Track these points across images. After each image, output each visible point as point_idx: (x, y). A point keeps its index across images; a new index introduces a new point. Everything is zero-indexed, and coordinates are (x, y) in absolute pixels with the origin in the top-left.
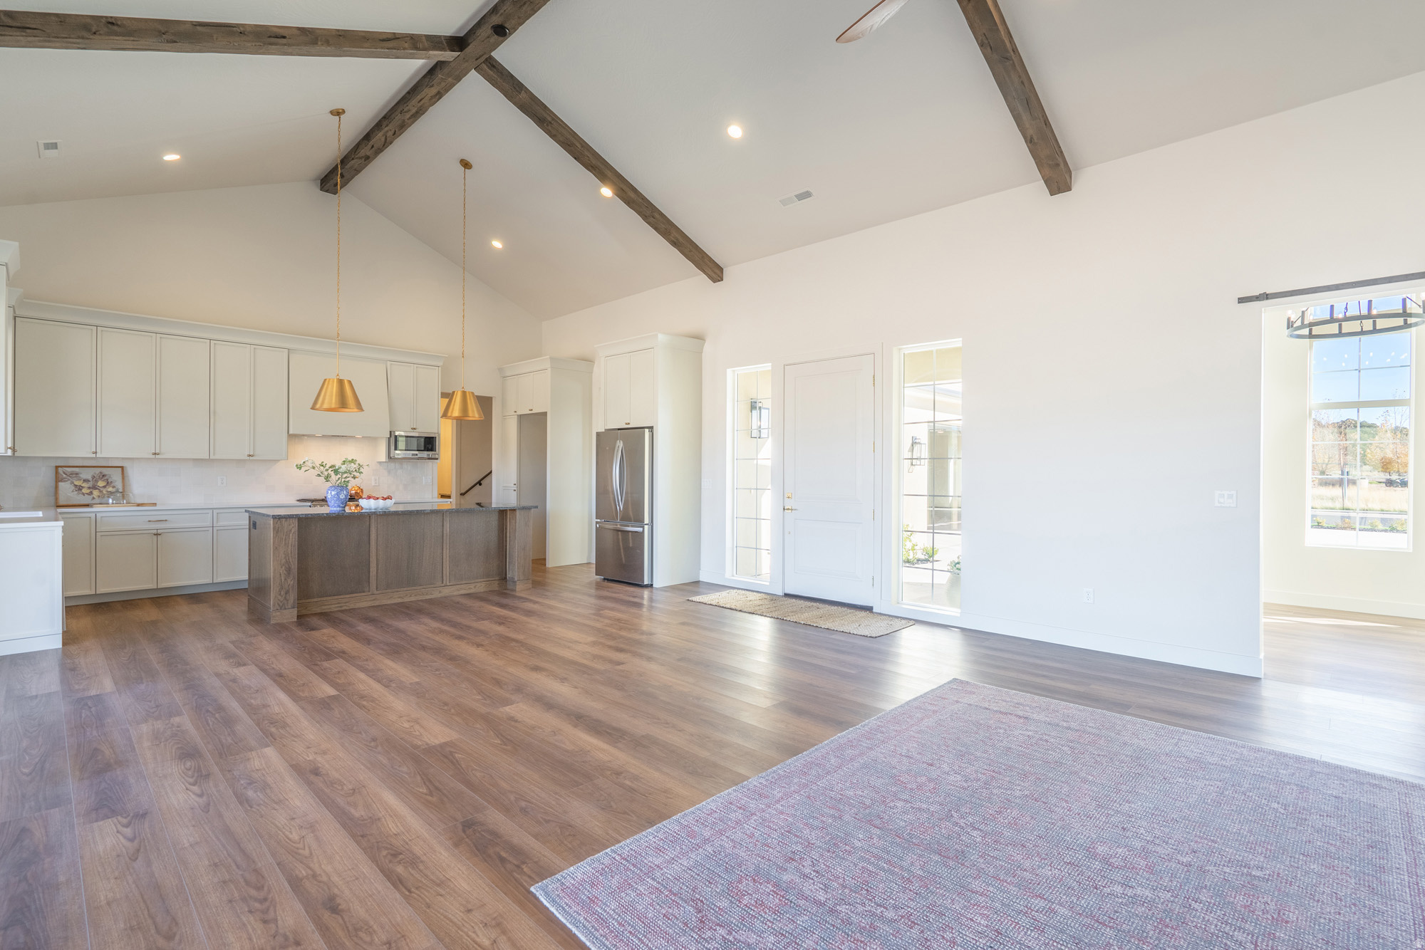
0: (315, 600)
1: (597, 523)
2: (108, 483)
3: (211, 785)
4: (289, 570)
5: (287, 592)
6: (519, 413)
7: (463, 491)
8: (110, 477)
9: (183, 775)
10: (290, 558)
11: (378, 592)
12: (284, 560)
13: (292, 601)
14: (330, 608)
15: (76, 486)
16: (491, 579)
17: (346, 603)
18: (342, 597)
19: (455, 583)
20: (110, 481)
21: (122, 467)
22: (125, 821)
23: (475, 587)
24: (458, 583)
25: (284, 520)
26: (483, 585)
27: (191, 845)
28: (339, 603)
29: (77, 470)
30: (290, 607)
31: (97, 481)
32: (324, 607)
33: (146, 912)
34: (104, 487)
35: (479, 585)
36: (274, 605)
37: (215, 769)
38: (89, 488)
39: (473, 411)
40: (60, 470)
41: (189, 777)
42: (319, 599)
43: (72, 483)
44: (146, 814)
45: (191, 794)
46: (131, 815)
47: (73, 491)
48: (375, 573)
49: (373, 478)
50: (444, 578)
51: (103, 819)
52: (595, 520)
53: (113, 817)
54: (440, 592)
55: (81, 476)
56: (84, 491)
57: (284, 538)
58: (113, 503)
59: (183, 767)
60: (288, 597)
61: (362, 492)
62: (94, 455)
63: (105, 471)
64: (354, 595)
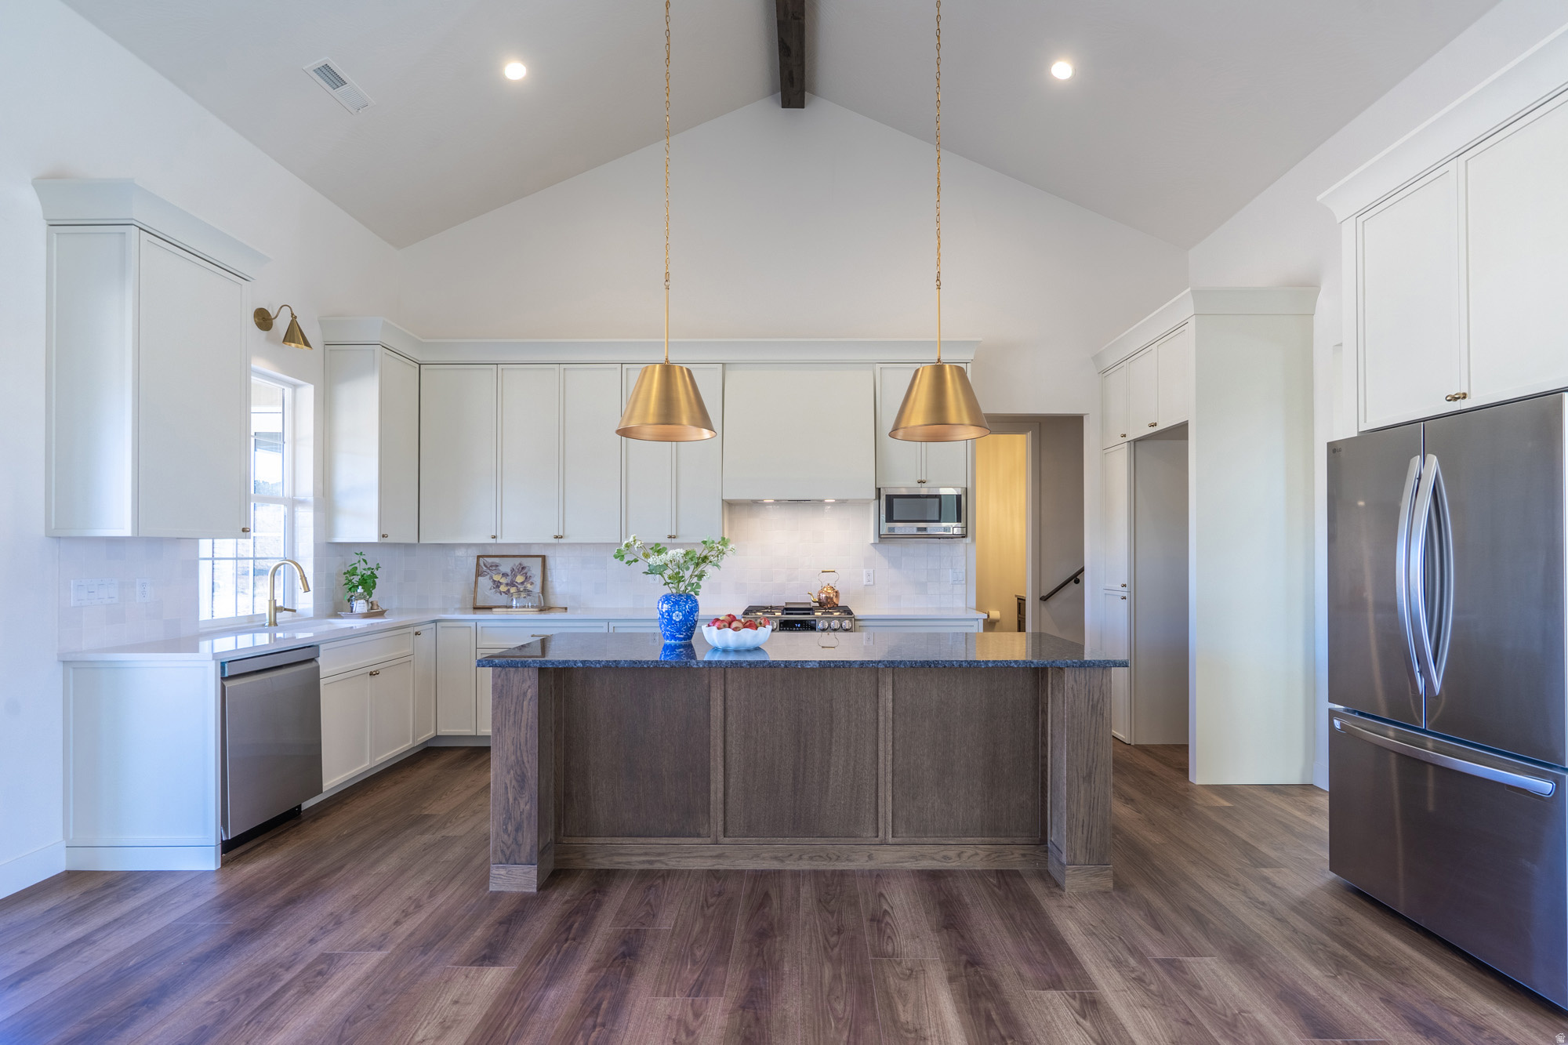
0: (601, 840)
1: (1332, 714)
2: (526, 578)
4: (522, 780)
5: (518, 828)
6: (1132, 436)
7: (1045, 593)
8: (529, 570)
10: (525, 754)
11: (727, 840)
12: (513, 758)
13: (528, 848)
14: (628, 863)
15: (494, 581)
16: (1003, 840)
17: (660, 854)
18: (653, 840)
19: (907, 840)
20: (528, 575)
21: (544, 558)
23: (959, 855)
24: (917, 840)
25: (512, 669)
26: (982, 854)
28: (646, 854)
29: (496, 560)
30: (523, 860)
31: (515, 576)
32: (617, 859)
34: (522, 583)
35: (970, 851)
36: (495, 852)
38: (507, 584)
39: (959, 411)
40: (481, 559)
42: (608, 840)
43: (491, 578)
47: (491, 589)
48: (720, 795)
49: (864, 571)
50: (881, 825)
52: (1325, 705)
54: (870, 857)
55: (500, 568)
56: (503, 588)
57: (513, 709)
58: (517, 607)
60: (520, 839)
61: (837, 596)
62: (493, 541)
63: (526, 562)
64: (676, 840)
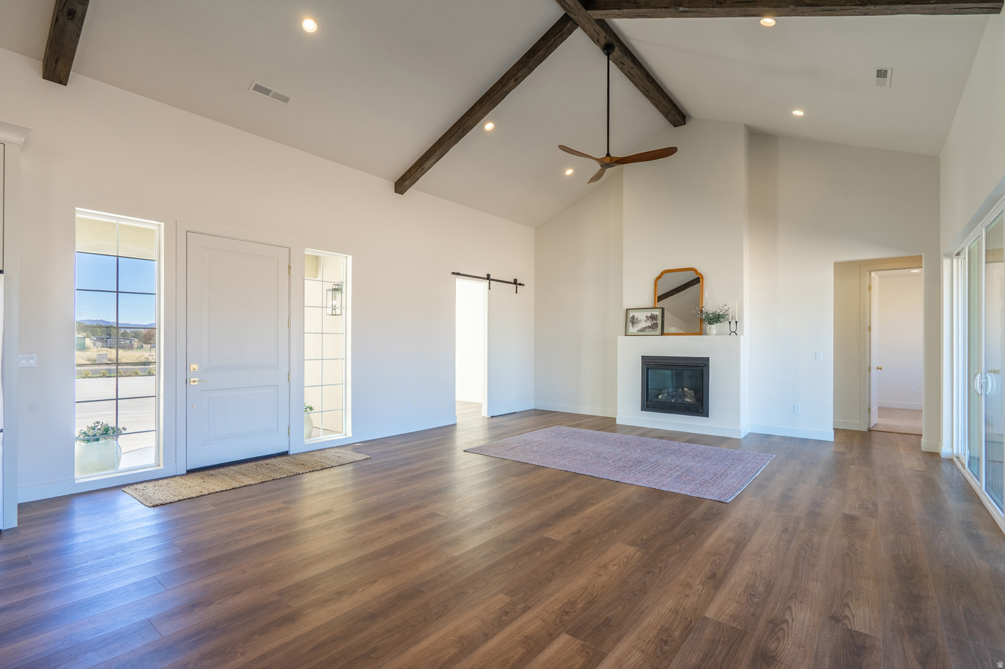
3: (776, 612)
9: (786, 636)
22: (846, 622)
27: (817, 581)
33: (853, 566)
37: (762, 624)
41: (784, 631)
44: (831, 618)
45: (794, 614)
46: (841, 624)
51: (861, 633)
53: (854, 631)
59: (781, 645)
